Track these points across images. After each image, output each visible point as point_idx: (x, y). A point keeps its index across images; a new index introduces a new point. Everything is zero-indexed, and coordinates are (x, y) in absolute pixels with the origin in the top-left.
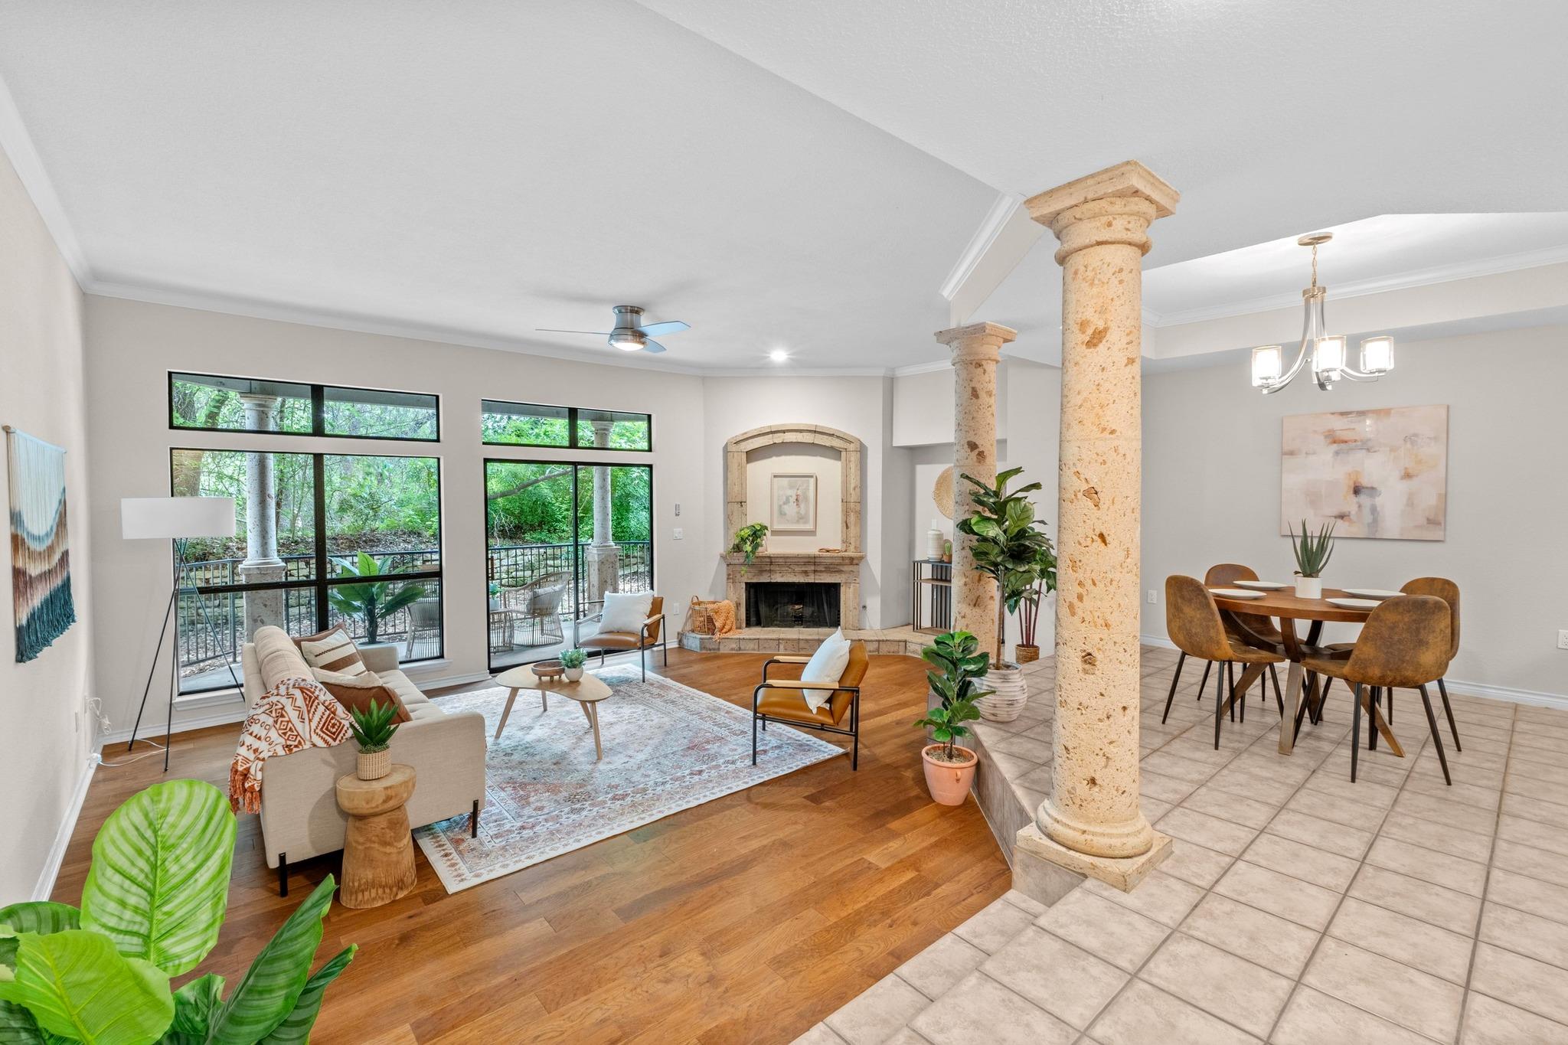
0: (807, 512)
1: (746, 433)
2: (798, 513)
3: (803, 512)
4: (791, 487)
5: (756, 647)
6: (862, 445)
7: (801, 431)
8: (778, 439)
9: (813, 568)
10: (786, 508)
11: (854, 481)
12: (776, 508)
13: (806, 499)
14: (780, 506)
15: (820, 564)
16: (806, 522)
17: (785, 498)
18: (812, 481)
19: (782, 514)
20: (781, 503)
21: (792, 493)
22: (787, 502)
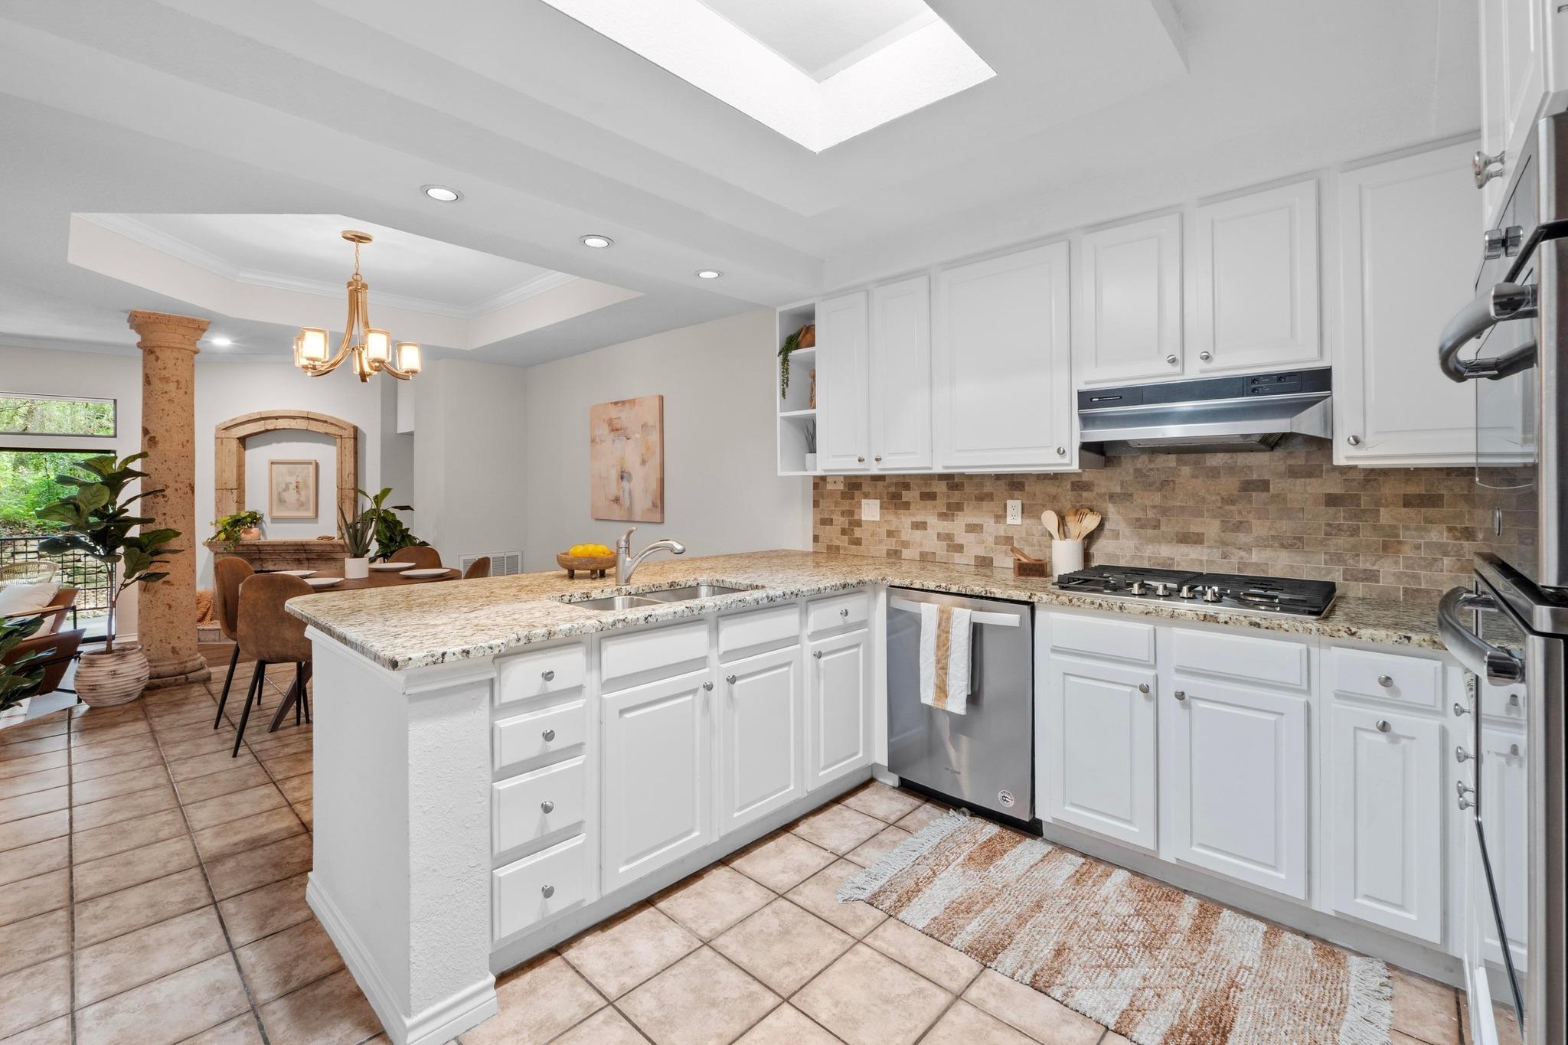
0: (308, 499)
1: (234, 420)
2: (298, 500)
3: (303, 499)
4: (291, 473)
5: (217, 638)
6: (356, 429)
7: (294, 418)
8: (270, 425)
9: (304, 556)
10: (286, 496)
11: (349, 467)
12: (275, 497)
13: (307, 487)
14: (279, 493)
15: (311, 551)
16: (308, 509)
17: (284, 486)
18: (312, 468)
19: (282, 501)
20: (281, 490)
21: (292, 480)
22: (287, 489)
